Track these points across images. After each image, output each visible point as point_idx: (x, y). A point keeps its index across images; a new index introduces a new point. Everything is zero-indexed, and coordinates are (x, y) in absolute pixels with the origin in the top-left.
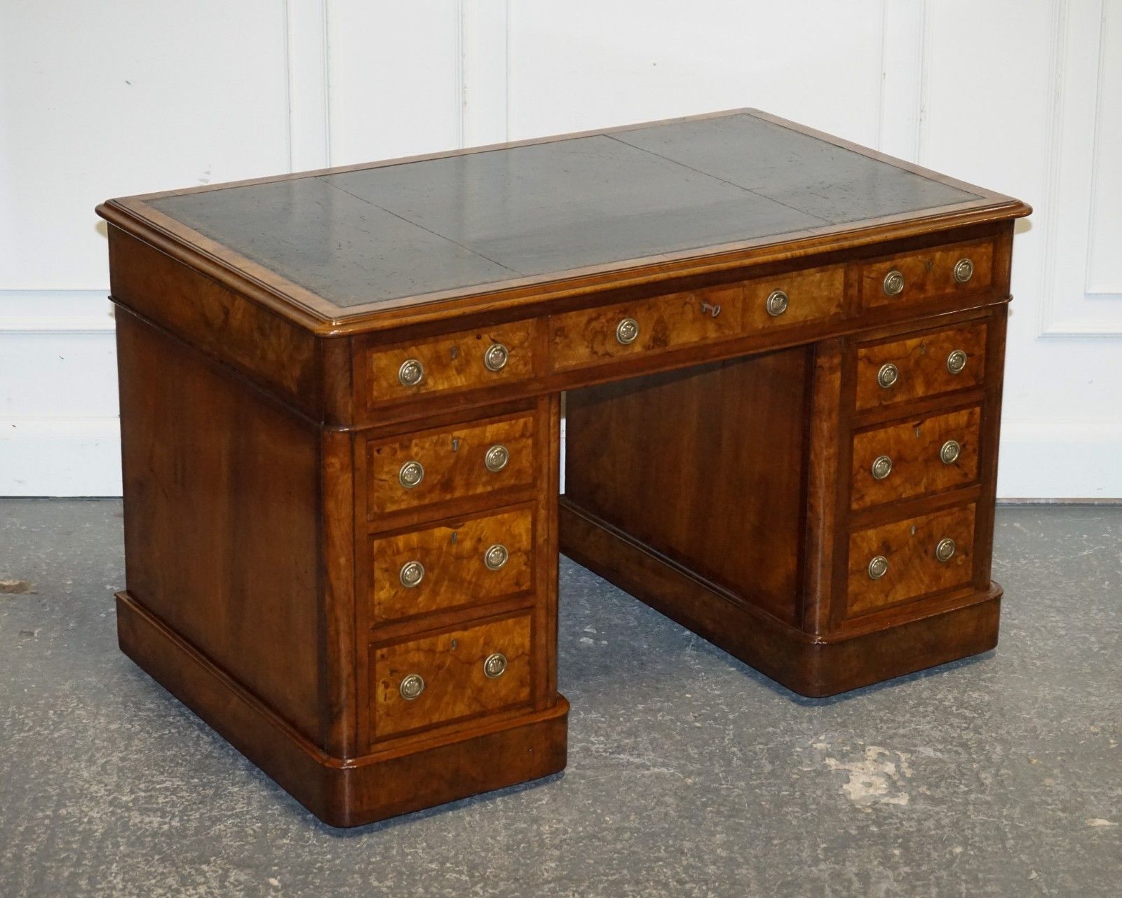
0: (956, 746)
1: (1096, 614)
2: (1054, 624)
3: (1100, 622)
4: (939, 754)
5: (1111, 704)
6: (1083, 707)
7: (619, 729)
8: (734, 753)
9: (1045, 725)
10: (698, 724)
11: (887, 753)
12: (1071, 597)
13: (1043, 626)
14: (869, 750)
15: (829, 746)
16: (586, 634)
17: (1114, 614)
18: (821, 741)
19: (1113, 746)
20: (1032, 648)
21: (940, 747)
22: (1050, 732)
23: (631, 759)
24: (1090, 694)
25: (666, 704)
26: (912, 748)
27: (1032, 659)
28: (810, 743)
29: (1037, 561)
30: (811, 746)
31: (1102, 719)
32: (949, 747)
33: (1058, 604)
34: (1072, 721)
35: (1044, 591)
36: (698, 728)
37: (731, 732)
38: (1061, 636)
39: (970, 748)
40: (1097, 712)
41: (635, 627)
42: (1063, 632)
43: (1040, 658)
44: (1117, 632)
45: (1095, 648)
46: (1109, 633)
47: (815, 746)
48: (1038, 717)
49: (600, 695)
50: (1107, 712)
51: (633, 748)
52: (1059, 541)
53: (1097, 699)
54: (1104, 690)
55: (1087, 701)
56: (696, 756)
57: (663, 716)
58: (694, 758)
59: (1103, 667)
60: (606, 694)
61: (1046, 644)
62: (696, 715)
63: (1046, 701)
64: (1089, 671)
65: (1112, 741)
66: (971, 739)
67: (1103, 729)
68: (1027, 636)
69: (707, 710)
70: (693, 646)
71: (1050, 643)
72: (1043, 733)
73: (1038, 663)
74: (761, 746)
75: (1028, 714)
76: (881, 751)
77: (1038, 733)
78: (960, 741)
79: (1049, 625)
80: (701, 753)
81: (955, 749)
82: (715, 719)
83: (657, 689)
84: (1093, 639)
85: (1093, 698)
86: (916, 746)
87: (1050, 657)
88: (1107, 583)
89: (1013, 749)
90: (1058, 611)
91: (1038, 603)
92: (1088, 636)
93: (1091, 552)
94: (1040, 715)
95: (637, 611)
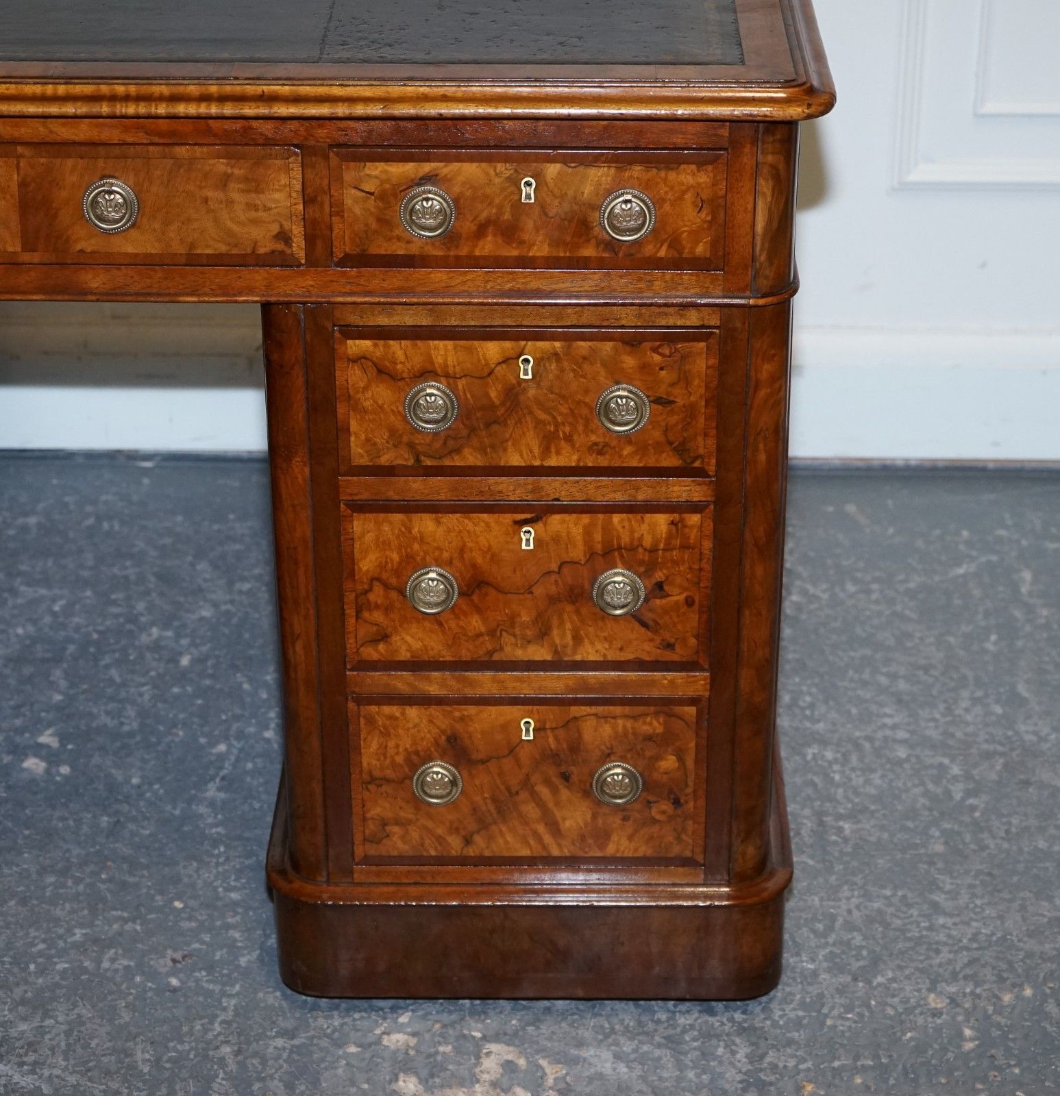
0: (659, 1046)
1: (967, 710)
2: (888, 732)
3: (970, 729)
4: (622, 1068)
5: (974, 938)
6: (919, 941)
7: (18, 992)
8: (222, 1062)
9: (841, 991)
10: (174, 982)
11: (522, 1062)
12: (926, 669)
13: (870, 739)
14: (488, 1054)
15: (413, 1041)
16: (38, 750)
17: (998, 710)
18: (400, 1029)
19: (969, 1046)
20: (840, 791)
21: (628, 1047)
22: (849, 1009)
23: (16, 1078)
24: (935, 906)
25: (129, 926)
26: (574, 1052)
27: (840, 817)
28: (378, 1032)
29: (875, 586)
30: (378, 1041)
31: (954, 976)
32: (645, 1048)
33: (902, 685)
34: (894, 980)
35: (878, 656)
36: (174, 990)
37: (233, 1002)
38: (900, 763)
39: (685, 1054)
40: (945, 955)
41: (131, 734)
42: (902, 753)
43: (852, 816)
44: (1002, 754)
45: (958, 790)
46: (988, 756)
47: (386, 1041)
48: (829, 970)
49: (12, 903)
50: (964, 957)
51: (30, 1044)
52: (920, 543)
53: (949, 921)
54: (964, 899)
55: (931, 928)
56: (146, 1070)
57: (113, 960)
58: (141, 1073)
59: (968, 838)
60: (24, 901)
61: (868, 782)
62: (178, 956)
63: (850, 927)
64: (939, 848)
65: (968, 1032)
66: (692, 1027)
67: (953, 1001)
68: (836, 760)
69: (203, 942)
70: (223, 779)
71: (876, 778)
72: (835, 1012)
73: (847, 827)
74: (280, 1042)
75: (813, 960)
76: (510, 1057)
77: (825, 1011)
78: (670, 1032)
79: (880, 734)
80: (157, 1063)
81: (657, 1053)
82: (210, 968)
83: (124, 885)
84: (956, 770)
85: (941, 921)
86: (580, 1044)
87: (873, 813)
88: (993, 638)
89: (771, 1057)
90: (900, 701)
91: (865, 684)
92: (946, 761)
93: (972, 568)
94: (837, 967)
95: (147, 697)
